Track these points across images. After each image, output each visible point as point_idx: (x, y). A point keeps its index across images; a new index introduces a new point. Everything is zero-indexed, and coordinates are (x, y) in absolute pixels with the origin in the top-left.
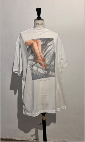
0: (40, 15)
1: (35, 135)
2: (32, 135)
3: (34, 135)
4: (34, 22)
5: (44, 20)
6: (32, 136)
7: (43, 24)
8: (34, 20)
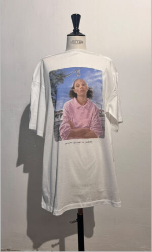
0: (78, 27)
1: (58, 244)
5: (84, 35)
6: (53, 246)
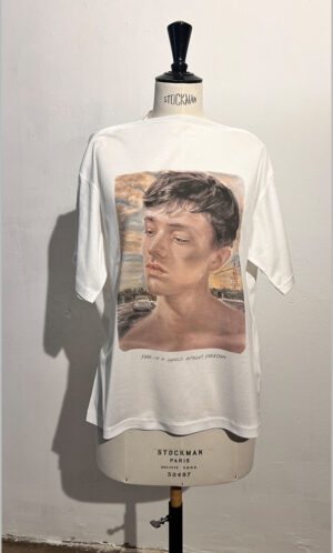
2: (113, 527)
3: (117, 530)
4: (157, 89)
7: (194, 100)
8: (159, 80)
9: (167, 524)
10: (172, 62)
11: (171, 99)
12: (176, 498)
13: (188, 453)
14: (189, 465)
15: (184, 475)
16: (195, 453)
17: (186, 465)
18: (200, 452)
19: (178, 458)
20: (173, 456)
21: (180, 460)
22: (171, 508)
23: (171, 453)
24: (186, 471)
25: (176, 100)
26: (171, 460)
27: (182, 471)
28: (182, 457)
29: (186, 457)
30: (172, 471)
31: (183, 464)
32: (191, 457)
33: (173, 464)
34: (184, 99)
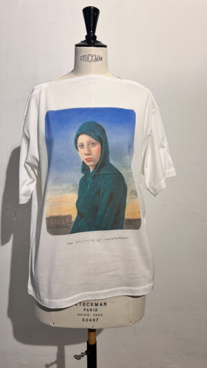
9: (86, 356)
10: (86, 34)
11: (85, 58)
12: (92, 338)
13: (96, 305)
14: (97, 313)
15: (94, 320)
16: (101, 304)
17: (96, 313)
18: (105, 304)
19: (89, 308)
20: (86, 307)
21: (91, 310)
22: (88, 345)
23: (84, 304)
24: (95, 317)
25: (88, 59)
26: (85, 309)
27: (92, 318)
28: (92, 307)
29: (95, 307)
30: (85, 317)
31: (93, 312)
32: (98, 307)
33: (86, 312)
34: (94, 58)
